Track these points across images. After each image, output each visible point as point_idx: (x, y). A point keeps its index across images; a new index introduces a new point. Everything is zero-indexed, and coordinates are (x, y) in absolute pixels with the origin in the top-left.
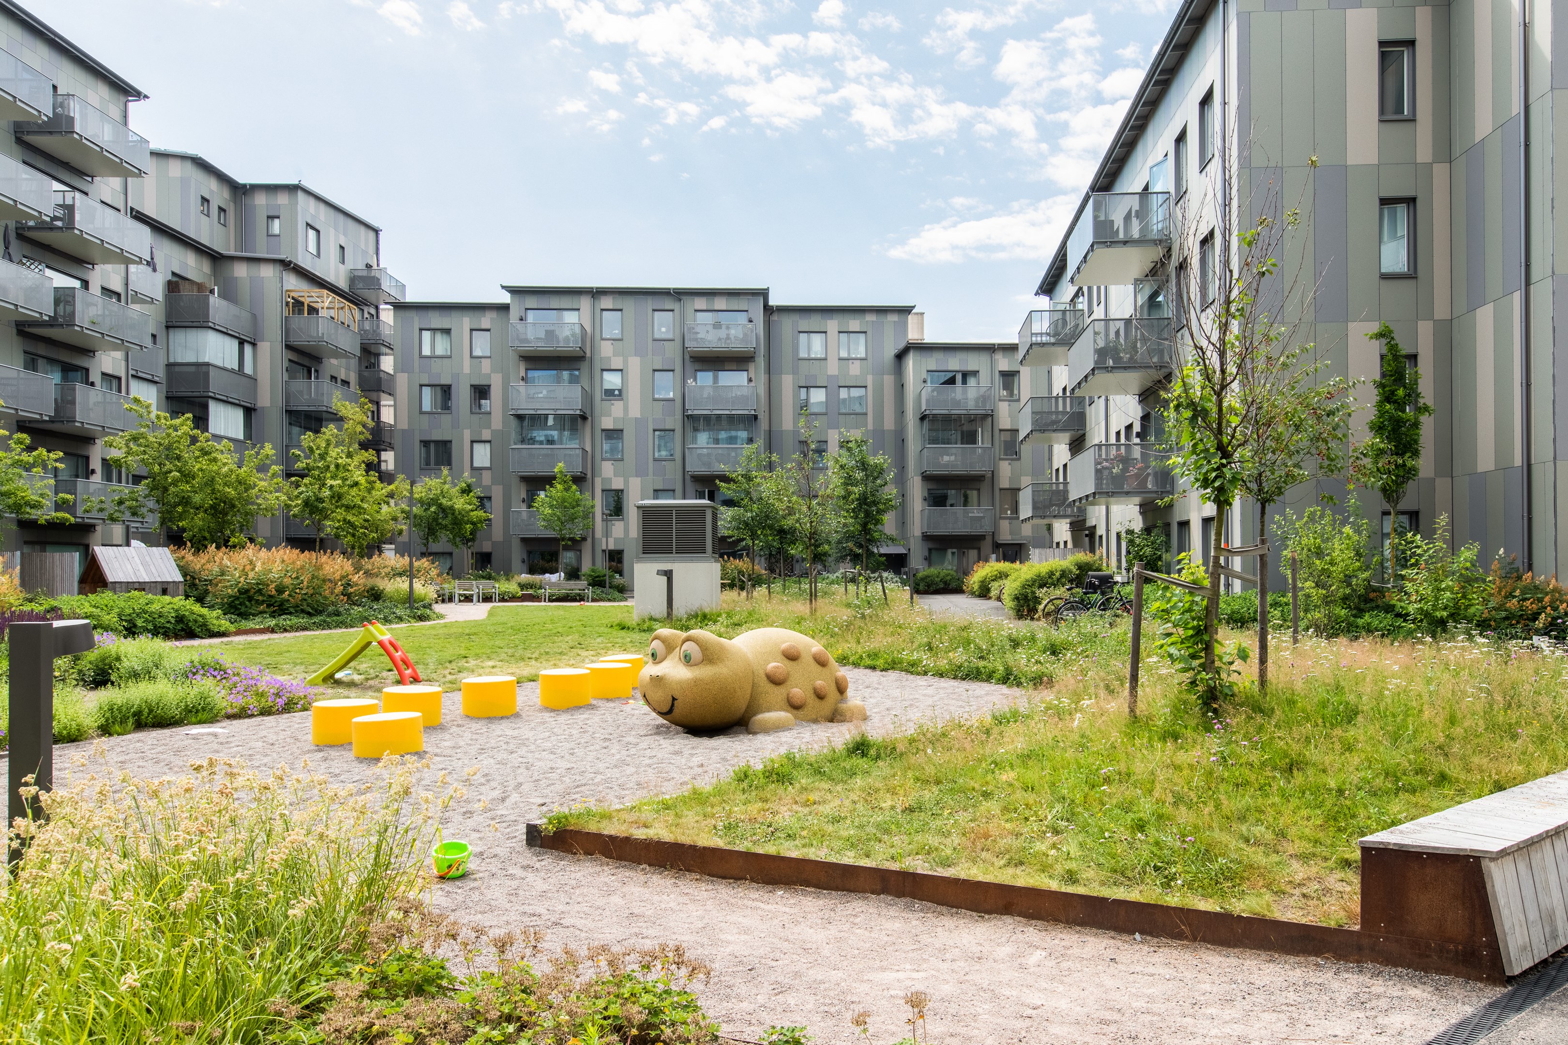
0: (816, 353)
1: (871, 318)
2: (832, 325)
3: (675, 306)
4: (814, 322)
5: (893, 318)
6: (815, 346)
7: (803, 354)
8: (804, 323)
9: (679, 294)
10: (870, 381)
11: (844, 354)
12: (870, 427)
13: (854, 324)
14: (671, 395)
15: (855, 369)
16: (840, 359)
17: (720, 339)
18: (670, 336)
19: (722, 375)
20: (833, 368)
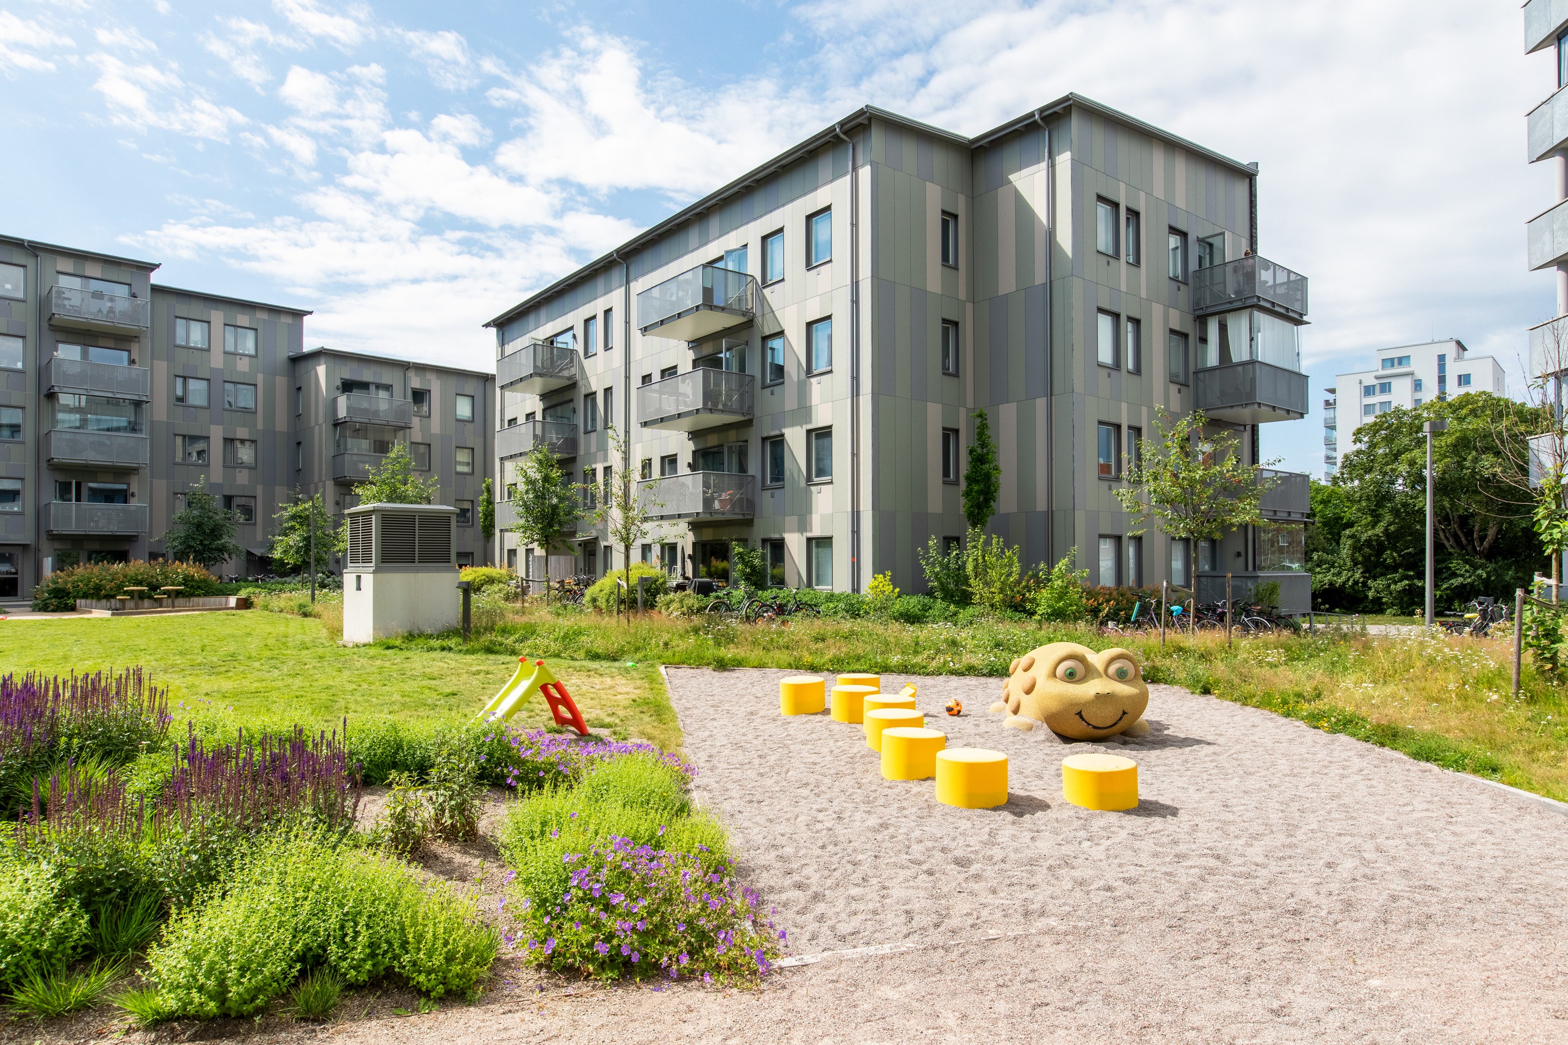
0: (196, 342)
1: (263, 316)
2: (217, 316)
3: (30, 262)
4: (196, 308)
5: (286, 320)
6: (196, 335)
7: (181, 341)
8: (182, 308)
9: (35, 249)
10: (260, 379)
11: (230, 348)
12: (260, 426)
13: (243, 319)
14: (19, 365)
15: (243, 366)
16: (225, 353)
17: (100, 311)
18: (20, 295)
19: (92, 350)
20: (217, 360)
